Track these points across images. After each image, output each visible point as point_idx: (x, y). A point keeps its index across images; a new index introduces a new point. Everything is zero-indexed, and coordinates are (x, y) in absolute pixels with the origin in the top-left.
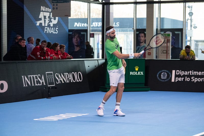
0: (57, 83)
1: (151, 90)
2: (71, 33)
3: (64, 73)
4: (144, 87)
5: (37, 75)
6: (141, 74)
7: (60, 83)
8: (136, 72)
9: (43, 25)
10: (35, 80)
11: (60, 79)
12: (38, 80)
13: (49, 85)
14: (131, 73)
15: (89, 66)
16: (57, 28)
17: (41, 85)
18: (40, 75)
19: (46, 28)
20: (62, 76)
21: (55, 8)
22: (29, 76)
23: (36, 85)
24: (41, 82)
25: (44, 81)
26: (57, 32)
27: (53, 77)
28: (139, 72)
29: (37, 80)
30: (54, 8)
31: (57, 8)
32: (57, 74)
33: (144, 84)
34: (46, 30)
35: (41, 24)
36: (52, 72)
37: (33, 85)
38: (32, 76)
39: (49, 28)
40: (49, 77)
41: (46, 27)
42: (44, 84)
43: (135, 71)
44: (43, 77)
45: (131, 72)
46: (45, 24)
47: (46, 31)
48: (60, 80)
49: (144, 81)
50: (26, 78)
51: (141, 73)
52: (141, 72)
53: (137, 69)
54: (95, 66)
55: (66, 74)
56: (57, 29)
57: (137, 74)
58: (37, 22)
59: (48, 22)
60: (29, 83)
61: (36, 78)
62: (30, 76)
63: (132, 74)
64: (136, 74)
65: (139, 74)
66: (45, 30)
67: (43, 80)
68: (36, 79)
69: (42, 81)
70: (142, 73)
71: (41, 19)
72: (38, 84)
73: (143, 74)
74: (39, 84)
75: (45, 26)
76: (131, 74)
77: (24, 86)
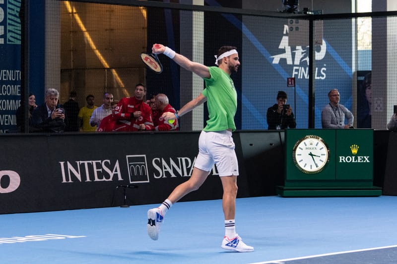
0: (155, 177)
1: (383, 195)
2: (362, 78)
3: (179, 158)
4: (372, 187)
5: (100, 161)
6: (365, 161)
7: (164, 176)
8: (353, 157)
9: (289, 62)
10: (95, 170)
11: (165, 168)
12: (103, 170)
13: (131, 181)
14: (342, 159)
15: (251, 145)
16: (325, 69)
17: (111, 179)
18: (109, 161)
19: (295, 68)
20: (172, 162)
21: (294, 27)
22: (78, 162)
23: (97, 179)
24: (112, 175)
25: (119, 173)
26: (323, 76)
27: (145, 165)
28: (359, 157)
29: (101, 170)
30: (292, 28)
31: (297, 29)
32: (159, 159)
33: (372, 183)
34: (297, 73)
35: (283, 61)
36: (145, 156)
37: (88, 180)
38: (86, 163)
39: (303, 68)
40: (135, 165)
41: (296, 66)
42: (120, 178)
43: (352, 155)
44: (117, 165)
45: (341, 157)
46: (293, 60)
47: (295, 75)
48: (165, 172)
49: (370, 176)
50: (70, 166)
51: (364, 159)
52: (365, 157)
53: (355, 151)
54: (271, 144)
55: (183, 159)
56: (324, 71)
57: (355, 160)
58: (273, 57)
59: (302, 56)
60: (79, 176)
61: (99, 166)
62: (81, 162)
63: (344, 161)
64: (353, 161)
65: (359, 161)
66: (294, 73)
67: (116, 171)
68: (97, 169)
69: (114, 172)
70: (366, 159)
71: (283, 51)
72: (102, 178)
73: (368, 161)
74: (104, 179)
75: (293, 65)
76: (341, 161)
77: (64, 181)
